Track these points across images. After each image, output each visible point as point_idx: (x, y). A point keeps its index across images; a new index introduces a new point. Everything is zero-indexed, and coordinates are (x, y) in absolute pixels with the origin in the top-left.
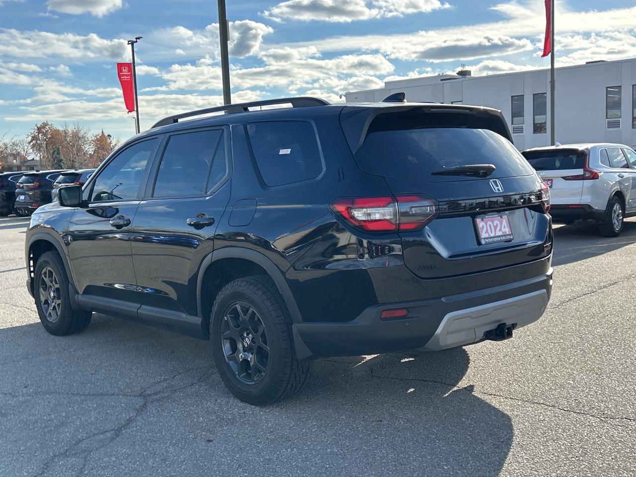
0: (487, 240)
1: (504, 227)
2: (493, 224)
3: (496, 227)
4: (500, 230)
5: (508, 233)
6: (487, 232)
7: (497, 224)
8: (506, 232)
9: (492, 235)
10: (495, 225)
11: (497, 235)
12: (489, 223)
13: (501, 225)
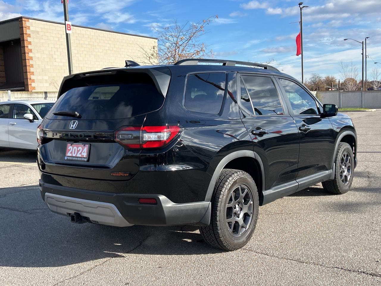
0: (69, 158)
1: (84, 152)
2: (77, 149)
3: (78, 151)
4: (81, 153)
5: (85, 157)
6: (71, 153)
7: (80, 149)
8: (84, 155)
9: (74, 155)
10: (78, 149)
11: (77, 156)
12: (75, 148)
13: (82, 150)
